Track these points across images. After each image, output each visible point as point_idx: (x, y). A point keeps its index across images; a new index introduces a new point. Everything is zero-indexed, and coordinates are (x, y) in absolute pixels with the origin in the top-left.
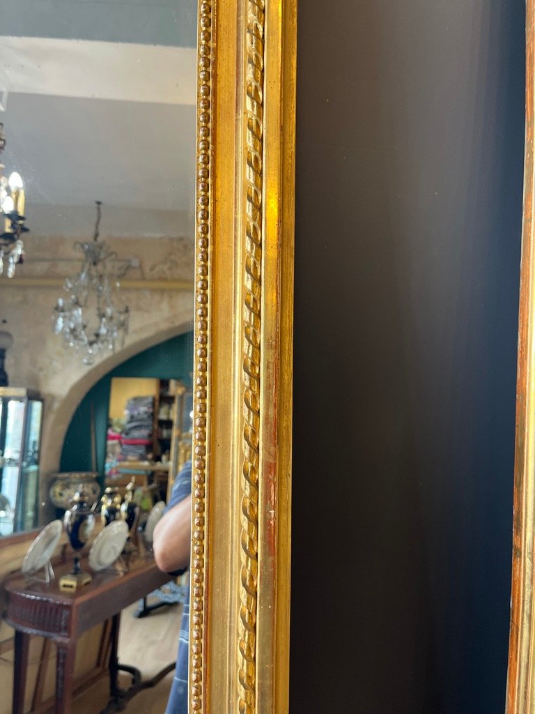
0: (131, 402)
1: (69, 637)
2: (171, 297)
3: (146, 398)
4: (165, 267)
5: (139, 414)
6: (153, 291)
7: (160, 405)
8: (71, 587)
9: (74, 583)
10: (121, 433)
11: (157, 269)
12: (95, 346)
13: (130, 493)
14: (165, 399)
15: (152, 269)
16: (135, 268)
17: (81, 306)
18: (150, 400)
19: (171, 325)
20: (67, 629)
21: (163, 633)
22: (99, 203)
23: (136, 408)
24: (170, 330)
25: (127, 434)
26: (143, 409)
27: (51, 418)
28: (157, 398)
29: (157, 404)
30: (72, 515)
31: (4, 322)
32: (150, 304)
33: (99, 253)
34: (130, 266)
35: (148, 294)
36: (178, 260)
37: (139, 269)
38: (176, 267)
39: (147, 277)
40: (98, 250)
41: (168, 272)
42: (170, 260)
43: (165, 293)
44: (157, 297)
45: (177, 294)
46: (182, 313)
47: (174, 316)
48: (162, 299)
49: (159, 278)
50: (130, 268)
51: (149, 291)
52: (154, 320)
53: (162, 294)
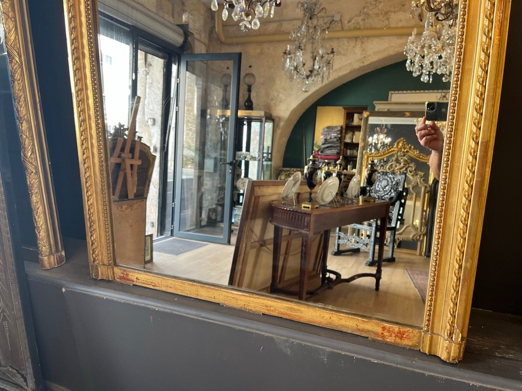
0: (325, 130)
1: (309, 231)
2: (362, 43)
3: (336, 127)
4: (360, 19)
5: (330, 138)
6: (350, 38)
7: (346, 133)
8: (309, 208)
9: (310, 206)
10: (318, 151)
11: (353, 21)
12: (310, 79)
13: (339, 166)
14: (349, 128)
15: (349, 22)
16: (336, 22)
17: (302, 49)
18: (339, 128)
19: (362, 65)
20: (308, 227)
21: (351, 265)
23: (329, 134)
24: (361, 68)
25: (322, 152)
26: (334, 135)
27: (279, 132)
28: (344, 127)
29: (344, 131)
30: (308, 168)
31: (250, 67)
32: (347, 49)
33: (314, 9)
34: (333, 20)
35: (346, 42)
36: (370, 12)
37: (340, 22)
38: (368, 18)
39: (346, 28)
40: (314, 7)
41: (361, 23)
42: (364, 13)
43: (359, 40)
44: (352, 43)
45: (368, 40)
46: (370, 55)
47: (364, 57)
48: (356, 44)
49: (354, 28)
50: (333, 22)
51: (346, 39)
52: (349, 62)
53: (356, 41)
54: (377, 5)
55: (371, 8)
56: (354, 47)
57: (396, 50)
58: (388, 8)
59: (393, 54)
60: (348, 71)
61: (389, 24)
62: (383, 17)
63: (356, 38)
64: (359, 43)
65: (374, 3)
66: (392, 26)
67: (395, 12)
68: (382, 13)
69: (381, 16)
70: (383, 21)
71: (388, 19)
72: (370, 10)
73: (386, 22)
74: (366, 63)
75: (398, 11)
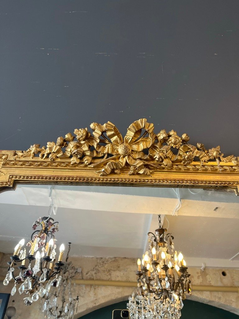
2: (95, 289)
4: (93, 273)
6: (87, 285)
11: (89, 274)
15: (87, 274)
16: (78, 273)
17: (57, 296)
19: (94, 305)
22: (70, 243)
24: (94, 307)
31: (13, 301)
32: (85, 293)
33: (68, 267)
34: (77, 271)
35: (84, 287)
36: (99, 269)
37: (81, 273)
38: (98, 273)
39: (84, 278)
40: (68, 266)
41: (94, 275)
42: (96, 269)
43: (92, 287)
44: (88, 289)
45: (98, 287)
46: (99, 298)
47: (96, 299)
48: (90, 290)
49: (90, 278)
50: (77, 273)
51: (85, 285)
52: (86, 302)
53: (91, 287)
54: (104, 265)
55: (100, 266)
56: (89, 292)
57: (116, 296)
58: (110, 268)
59: (114, 299)
60: (85, 310)
61: (111, 278)
62: (107, 273)
63: (91, 285)
64: (93, 289)
65: (102, 264)
66: (113, 280)
67: (114, 271)
68: (106, 270)
69: (106, 272)
70: (107, 276)
71: (110, 274)
72: (100, 268)
73: (109, 277)
74: (97, 304)
75: (116, 270)
